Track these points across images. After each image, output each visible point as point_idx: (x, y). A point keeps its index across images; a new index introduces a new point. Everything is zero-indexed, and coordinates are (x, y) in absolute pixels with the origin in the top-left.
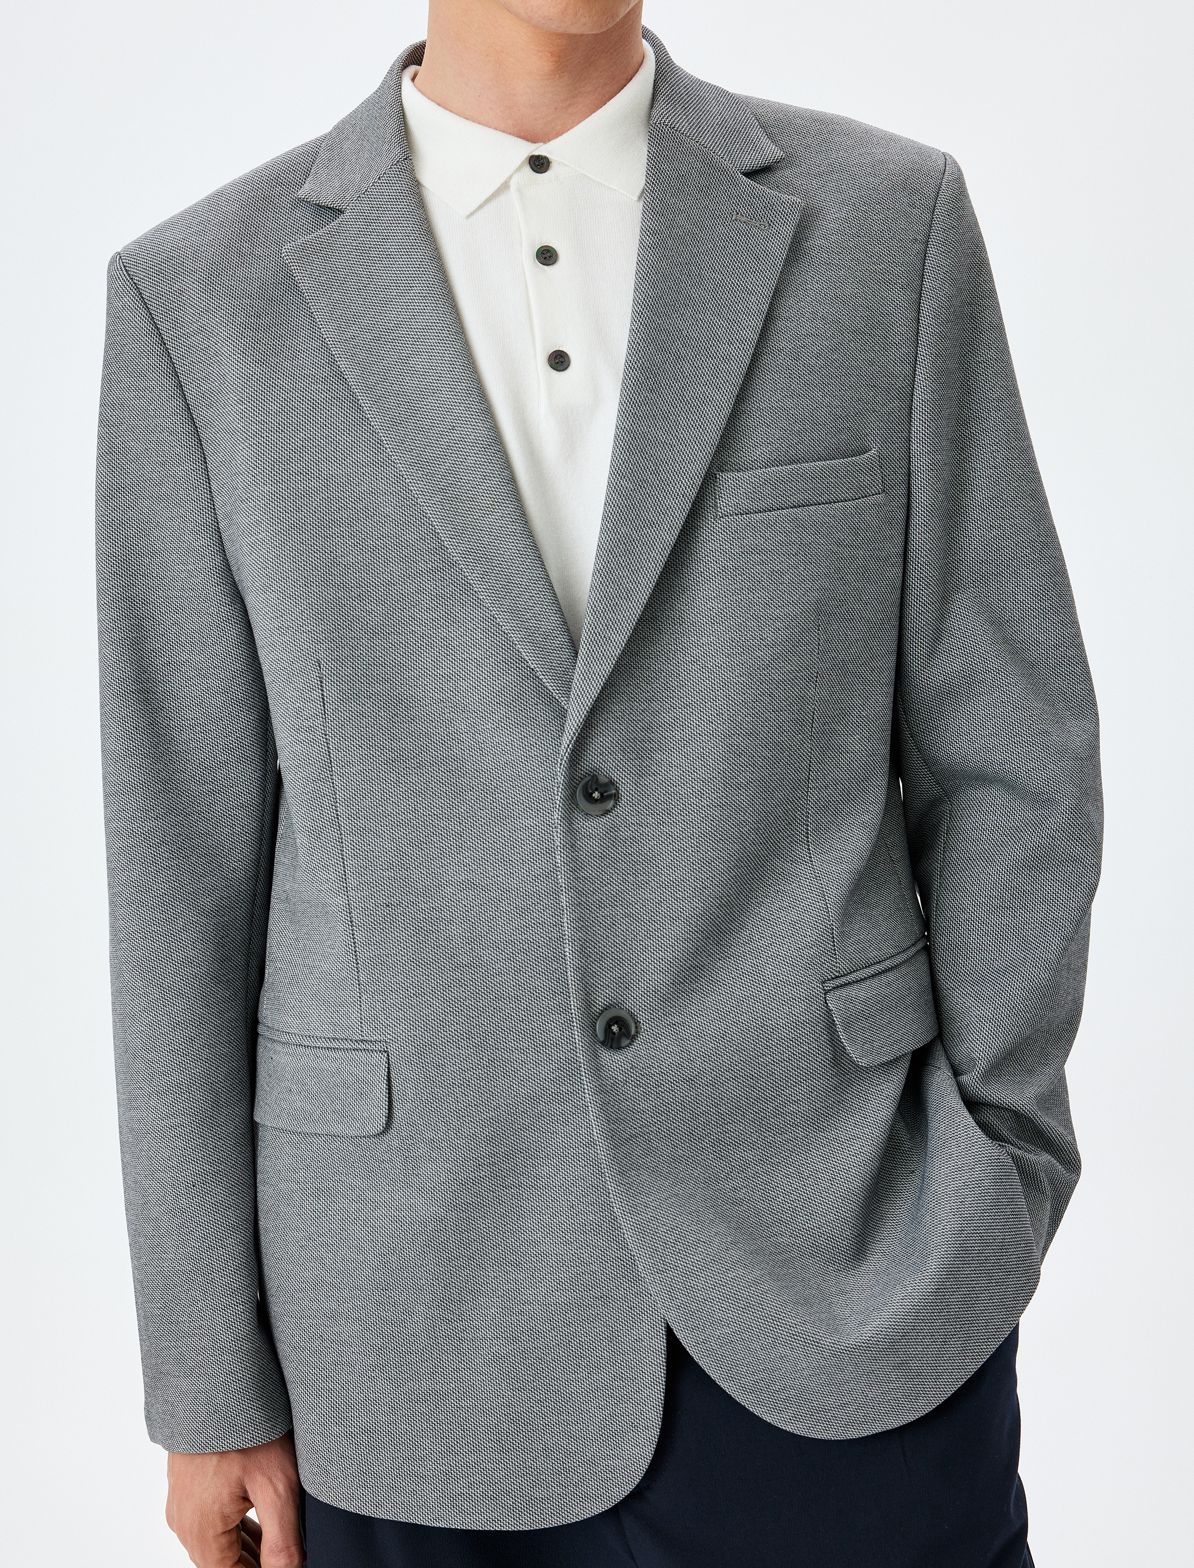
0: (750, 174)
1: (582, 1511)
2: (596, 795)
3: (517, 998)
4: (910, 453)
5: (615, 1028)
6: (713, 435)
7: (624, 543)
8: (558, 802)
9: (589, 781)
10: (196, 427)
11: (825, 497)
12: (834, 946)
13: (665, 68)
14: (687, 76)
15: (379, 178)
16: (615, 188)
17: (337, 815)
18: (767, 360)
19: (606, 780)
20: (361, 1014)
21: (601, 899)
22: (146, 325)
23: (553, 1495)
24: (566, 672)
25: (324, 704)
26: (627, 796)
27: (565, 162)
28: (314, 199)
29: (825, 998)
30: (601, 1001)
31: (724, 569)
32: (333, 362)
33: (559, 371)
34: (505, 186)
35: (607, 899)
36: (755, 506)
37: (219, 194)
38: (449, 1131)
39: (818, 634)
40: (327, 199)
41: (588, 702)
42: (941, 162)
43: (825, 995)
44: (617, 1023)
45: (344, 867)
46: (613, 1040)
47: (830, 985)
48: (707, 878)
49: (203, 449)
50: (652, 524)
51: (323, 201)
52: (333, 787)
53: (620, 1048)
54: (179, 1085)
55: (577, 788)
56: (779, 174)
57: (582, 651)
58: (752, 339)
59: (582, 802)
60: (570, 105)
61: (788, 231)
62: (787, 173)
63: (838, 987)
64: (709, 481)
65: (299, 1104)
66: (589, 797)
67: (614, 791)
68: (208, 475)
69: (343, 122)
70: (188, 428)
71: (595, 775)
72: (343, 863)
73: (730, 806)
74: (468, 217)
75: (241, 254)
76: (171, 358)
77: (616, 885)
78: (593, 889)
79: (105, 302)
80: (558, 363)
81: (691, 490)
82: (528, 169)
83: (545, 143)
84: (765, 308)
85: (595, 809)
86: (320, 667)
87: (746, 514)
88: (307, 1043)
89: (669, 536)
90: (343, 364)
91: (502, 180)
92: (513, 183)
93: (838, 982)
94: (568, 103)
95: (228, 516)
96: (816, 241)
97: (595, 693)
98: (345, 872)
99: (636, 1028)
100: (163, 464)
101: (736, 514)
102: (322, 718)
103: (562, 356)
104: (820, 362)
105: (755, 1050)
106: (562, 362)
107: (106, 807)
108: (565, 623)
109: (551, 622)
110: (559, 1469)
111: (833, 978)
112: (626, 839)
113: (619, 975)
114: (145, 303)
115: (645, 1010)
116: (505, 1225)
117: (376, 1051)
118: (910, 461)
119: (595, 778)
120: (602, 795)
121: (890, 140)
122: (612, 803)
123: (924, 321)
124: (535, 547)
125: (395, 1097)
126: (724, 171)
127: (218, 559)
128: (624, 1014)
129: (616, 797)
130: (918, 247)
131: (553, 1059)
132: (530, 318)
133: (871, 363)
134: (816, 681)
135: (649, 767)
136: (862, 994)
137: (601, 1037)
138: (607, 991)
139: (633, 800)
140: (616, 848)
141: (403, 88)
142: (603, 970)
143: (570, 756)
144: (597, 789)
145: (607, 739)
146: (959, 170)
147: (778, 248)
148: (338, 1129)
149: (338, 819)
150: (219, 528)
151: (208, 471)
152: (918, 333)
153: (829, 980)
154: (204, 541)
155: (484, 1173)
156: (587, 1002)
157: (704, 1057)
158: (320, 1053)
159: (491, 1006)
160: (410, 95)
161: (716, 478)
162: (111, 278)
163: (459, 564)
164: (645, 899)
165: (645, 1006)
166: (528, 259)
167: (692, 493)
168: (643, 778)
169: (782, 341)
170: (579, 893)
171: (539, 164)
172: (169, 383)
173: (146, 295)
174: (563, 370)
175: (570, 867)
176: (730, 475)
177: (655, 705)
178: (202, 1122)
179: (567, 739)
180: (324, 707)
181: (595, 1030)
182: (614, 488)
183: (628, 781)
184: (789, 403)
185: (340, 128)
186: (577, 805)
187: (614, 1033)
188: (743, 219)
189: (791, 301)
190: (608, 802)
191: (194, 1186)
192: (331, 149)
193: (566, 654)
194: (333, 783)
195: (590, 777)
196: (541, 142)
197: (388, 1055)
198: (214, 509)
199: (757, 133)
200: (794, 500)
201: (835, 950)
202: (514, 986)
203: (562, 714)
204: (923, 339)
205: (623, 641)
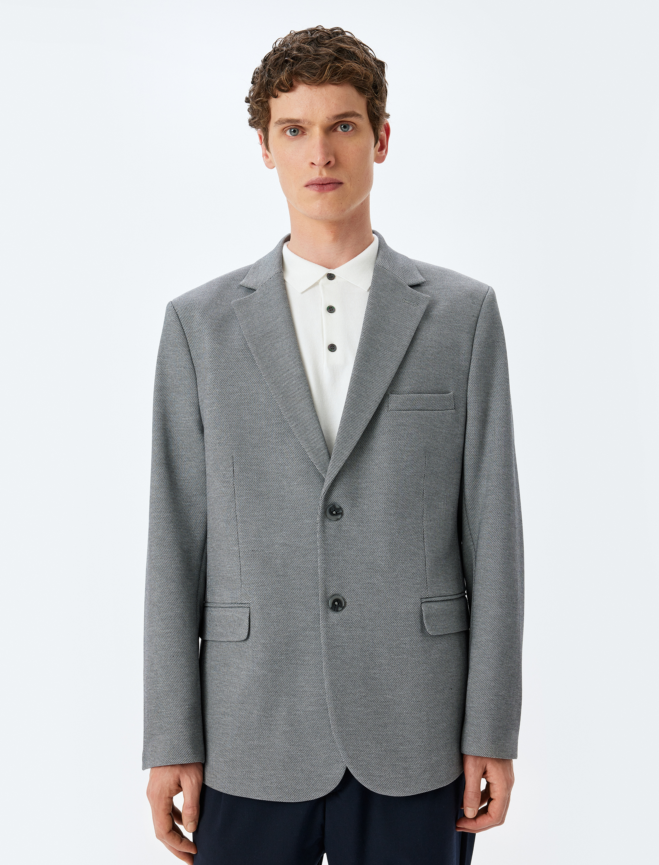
0: (412, 286)
1: (315, 795)
2: (334, 512)
3: (300, 589)
4: (467, 396)
5: (336, 603)
6: (388, 379)
7: (351, 418)
8: (319, 514)
9: (332, 507)
10: (194, 366)
11: (430, 408)
12: (427, 585)
13: (382, 245)
14: (392, 250)
15: (270, 279)
16: (359, 286)
17: (236, 515)
18: (412, 354)
19: (339, 507)
20: (241, 593)
21: (334, 553)
22: (179, 327)
23: (304, 788)
24: (325, 464)
25: (234, 473)
26: (346, 514)
27: (340, 276)
28: (245, 285)
29: (421, 605)
30: (331, 592)
31: (390, 430)
32: (246, 344)
33: (332, 352)
34: (316, 284)
35: (336, 553)
36: (404, 408)
37: (211, 282)
38: (271, 640)
39: (425, 460)
40: (251, 285)
41: (333, 477)
42: (487, 288)
43: (421, 603)
44: (337, 601)
45: (238, 536)
46: (335, 607)
47: (424, 600)
48: (376, 549)
49: (196, 375)
50: (363, 411)
51: (249, 286)
52: (235, 505)
53: (337, 611)
54: (171, 617)
55: (327, 509)
56: (423, 287)
57: (332, 457)
58: (407, 345)
59: (329, 515)
60: (342, 252)
61: (424, 307)
62: (427, 287)
63: (427, 602)
64: (386, 396)
65: (219, 630)
66: (331, 513)
67: (341, 512)
68: (197, 385)
69: (260, 260)
70: (191, 366)
71: (334, 505)
72: (238, 534)
73: (387, 522)
74: (303, 293)
75: (216, 304)
76: (187, 340)
77: (340, 548)
78: (331, 548)
79: (164, 318)
80: (332, 349)
81: (379, 399)
82: (326, 278)
83: (333, 269)
84: (413, 334)
85: (334, 518)
86: (233, 459)
87: (400, 410)
88: (222, 606)
89: (369, 416)
90: (249, 345)
91: (316, 281)
92: (320, 283)
93: (427, 600)
94: (341, 251)
95: (202, 401)
96: (435, 312)
97: (336, 473)
98: (238, 537)
99: (345, 604)
100: (180, 380)
101: (396, 410)
102: (233, 478)
103: (333, 346)
104: (433, 357)
105: (390, 620)
106: (333, 349)
107: (150, 508)
108: (326, 445)
109: (321, 445)
110: (307, 778)
111: (425, 598)
112: (345, 530)
113: (339, 583)
114: (179, 320)
115: (349, 598)
116: (290, 679)
117: (246, 607)
118: (467, 399)
119: (334, 506)
120: (336, 513)
121: (469, 279)
122: (340, 516)
123: (474, 346)
124: (316, 416)
125: (251, 626)
126: (402, 284)
127: (198, 416)
128: (340, 598)
129: (342, 514)
130: (474, 319)
131: (313, 614)
132: (322, 332)
133: (452, 360)
134: (424, 478)
135: (356, 504)
136: (436, 607)
137: (330, 606)
138: (334, 589)
139: (348, 516)
140: (341, 534)
141: (283, 248)
142: (333, 580)
143: (325, 497)
144: (335, 510)
145: (340, 492)
146: (494, 292)
147: (419, 314)
148: (231, 639)
149: (236, 517)
150: (199, 405)
151: (197, 383)
152: (472, 350)
153: (424, 598)
154: (193, 409)
155: (283, 657)
156: (326, 593)
157: (370, 619)
158: (227, 609)
159: (290, 592)
160: (286, 251)
161: (389, 396)
162: (168, 310)
163: (287, 421)
164: (351, 554)
165: (349, 596)
166: (324, 310)
167: (379, 401)
168: (353, 508)
169: (419, 347)
170: (325, 550)
171: (331, 277)
172: (186, 349)
173: (180, 317)
174: (333, 352)
175: (322, 539)
176: (393, 395)
177: (359, 481)
178: (178, 632)
179: (324, 490)
180: (234, 474)
181: (328, 603)
182: (349, 396)
183: (347, 508)
184: (419, 371)
185: (259, 262)
186: (327, 516)
187: (336, 605)
188: (408, 302)
189: (423, 333)
190: (339, 515)
191: (173, 657)
192: (254, 268)
193: (326, 457)
194: (235, 503)
195: (332, 506)
196: (332, 269)
197: (250, 609)
198: (198, 398)
199: (416, 272)
200: (419, 407)
201: (427, 587)
202: (299, 584)
203: (323, 480)
204: (474, 352)
205: (348, 454)
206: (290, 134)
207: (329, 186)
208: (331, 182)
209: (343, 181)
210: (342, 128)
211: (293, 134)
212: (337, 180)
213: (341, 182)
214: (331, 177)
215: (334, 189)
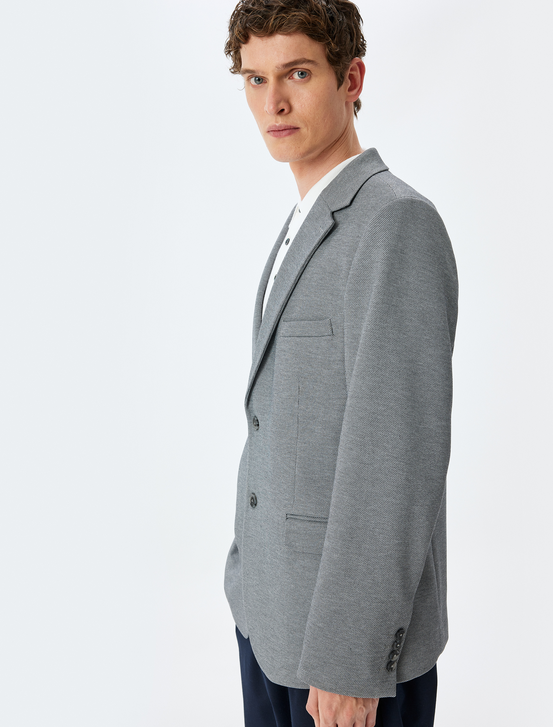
0: (334, 212)
2: (255, 423)
5: (252, 501)
11: (307, 335)
12: (293, 503)
19: (257, 419)
30: (251, 490)
35: (255, 458)
43: (286, 518)
44: (252, 499)
46: (252, 504)
47: (289, 516)
48: (268, 460)
53: (253, 507)
71: (255, 417)
77: (256, 454)
78: (253, 453)
85: (255, 428)
87: (284, 337)
93: (292, 516)
111: (290, 514)
113: (254, 484)
128: (254, 497)
129: (259, 425)
135: (264, 418)
139: (260, 428)
140: (257, 442)
142: (252, 481)
166: (284, 243)
168: (262, 421)
170: (250, 454)
175: (249, 444)
190: (257, 426)
199: (351, 195)
201: (293, 505)
206: (255, 83)
207: (285, 133)
208: (286, 128)
209: (299, 126)
210: (300, 75)
211: (258, 82)
212: (292, 126)
213: (297, 127)
214: (285, 124)
215: (289, 134)
